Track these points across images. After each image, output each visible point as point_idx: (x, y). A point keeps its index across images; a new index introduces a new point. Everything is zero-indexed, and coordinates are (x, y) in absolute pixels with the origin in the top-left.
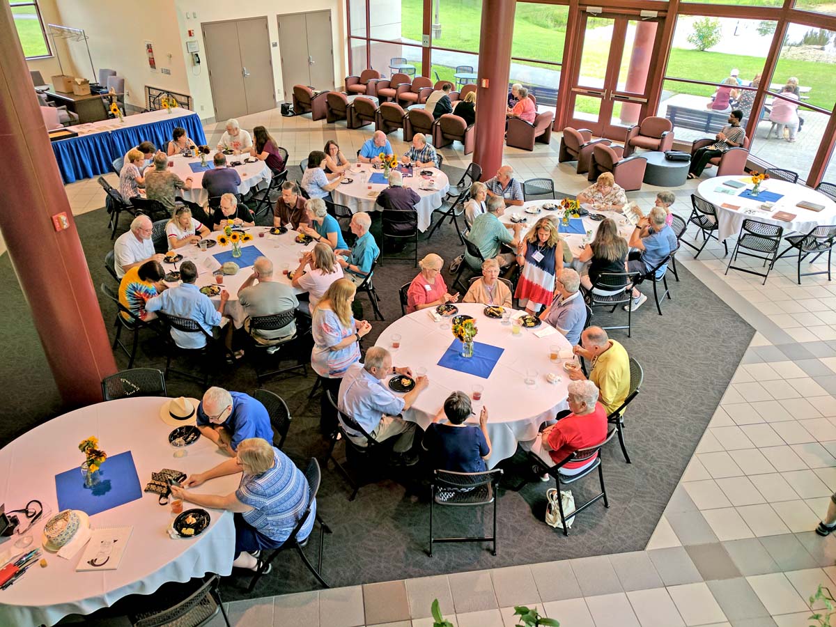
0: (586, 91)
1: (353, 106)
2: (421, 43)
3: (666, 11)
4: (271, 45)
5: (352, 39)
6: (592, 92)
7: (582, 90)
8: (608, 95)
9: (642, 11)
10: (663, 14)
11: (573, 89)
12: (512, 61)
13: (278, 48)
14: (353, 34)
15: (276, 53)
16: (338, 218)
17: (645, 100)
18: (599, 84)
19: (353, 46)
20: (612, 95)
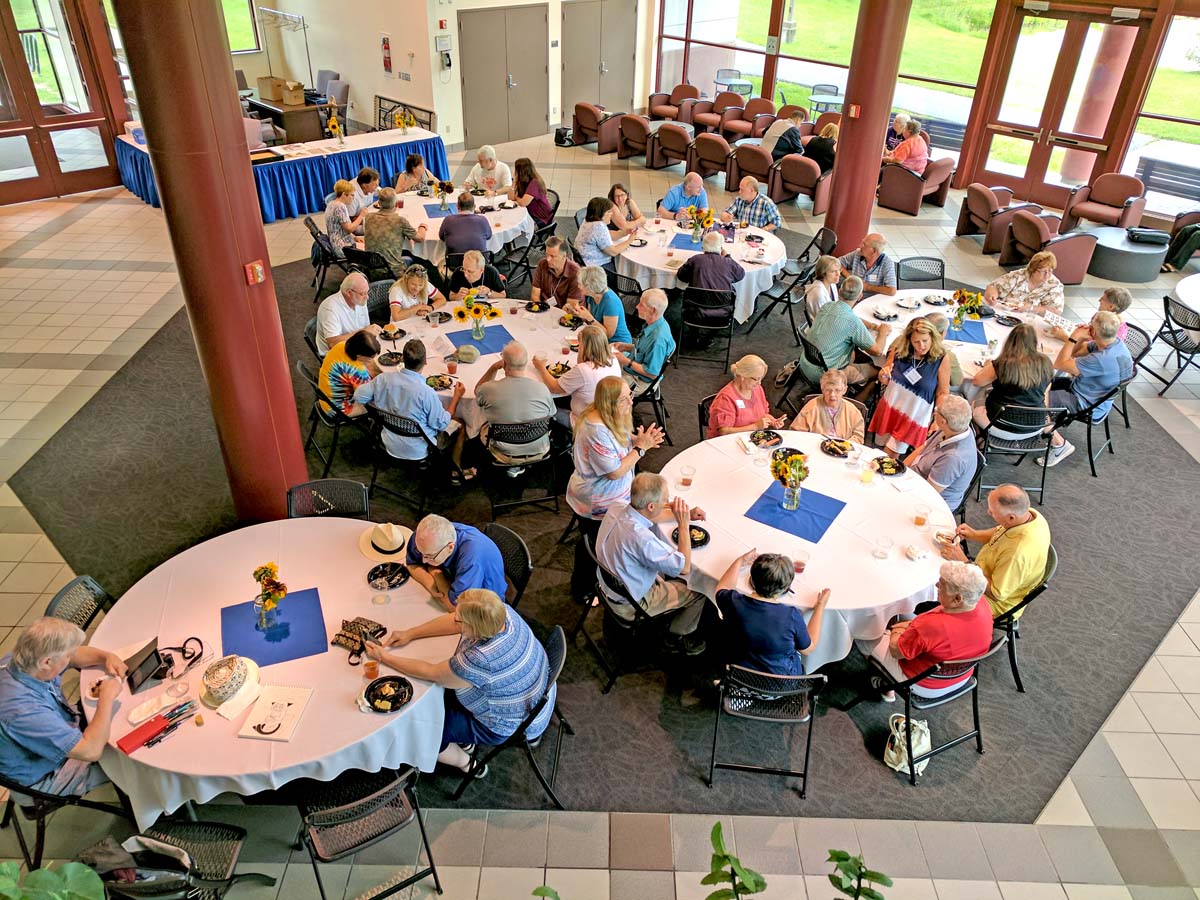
0: (1010, 130)
1: (657, 136)
2: (764, 49)
3: (1155, 10)
4: (550, 44)
5: (664, 39)
6: (1019, 132)
7: (1003, 128)
8: (1044, 137)
9: (1115, 9)
10: (1149, 14)
11: (989, 126)
12: (899, 79)
13: (559, 48)
14: (665, 33)
15: (555, 57)
16: (621, 294)
17: (1104, 148)
18: (1034, 120)
19: (665, 49)
20: (1051, 138)
